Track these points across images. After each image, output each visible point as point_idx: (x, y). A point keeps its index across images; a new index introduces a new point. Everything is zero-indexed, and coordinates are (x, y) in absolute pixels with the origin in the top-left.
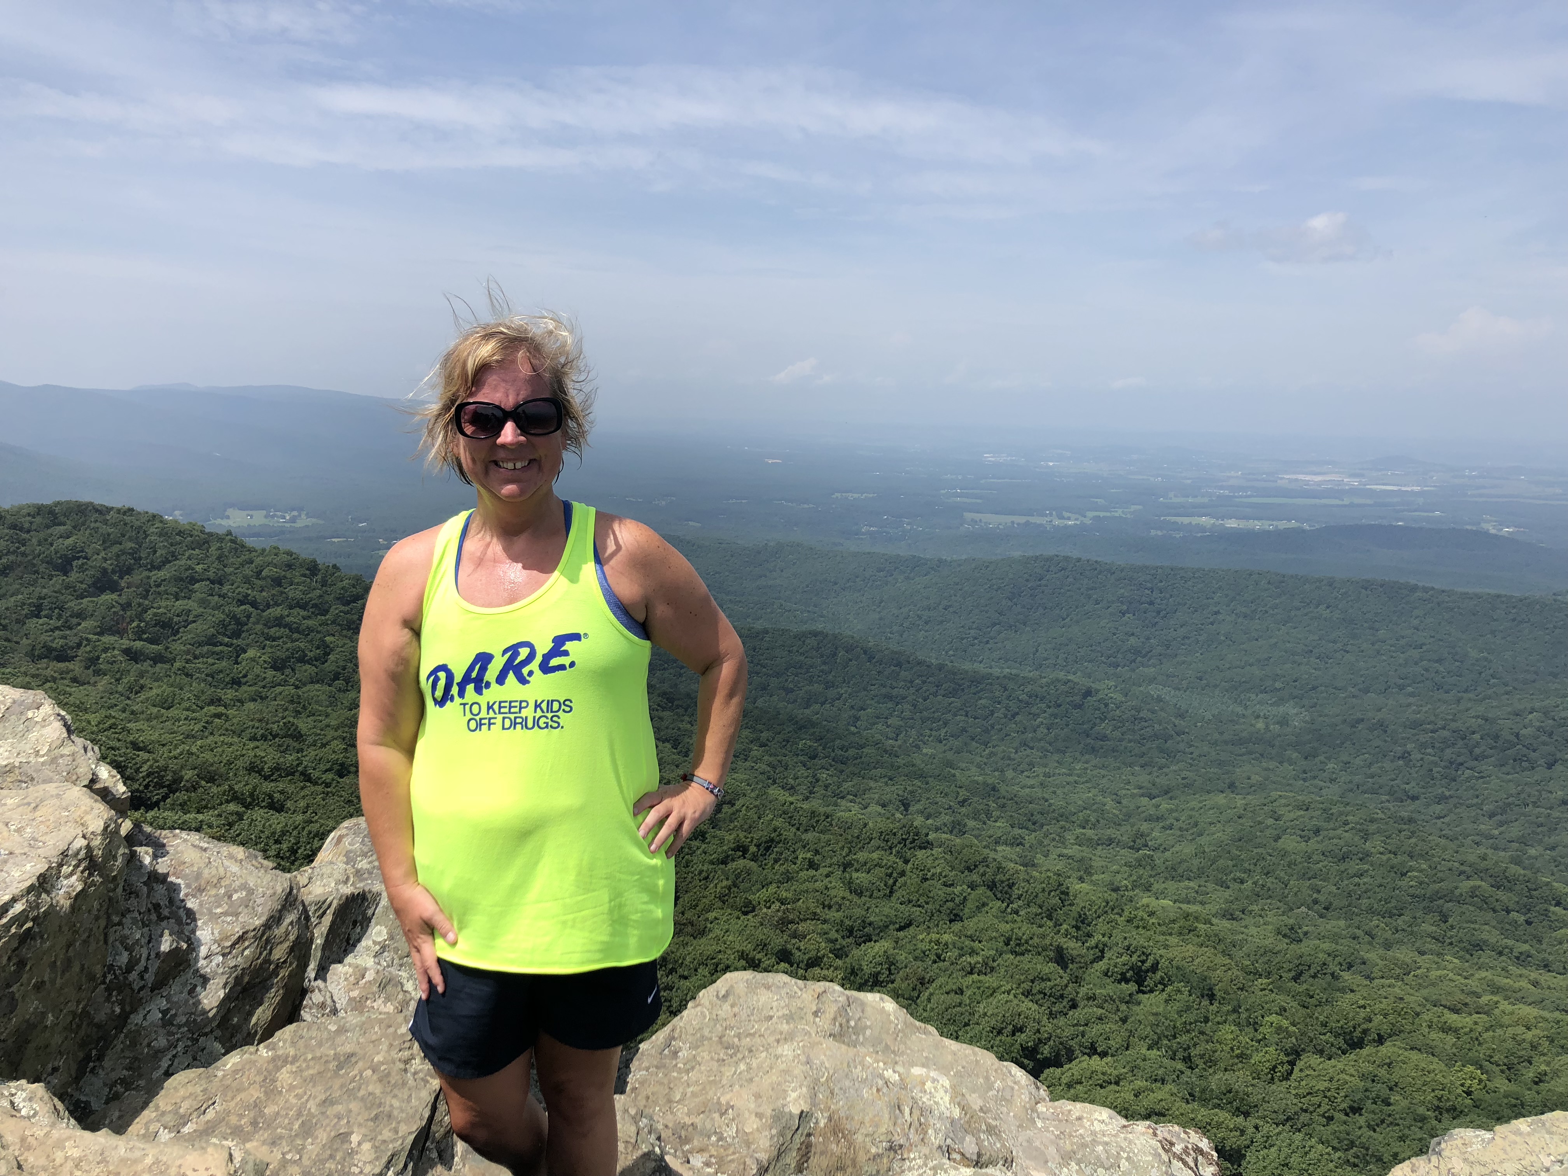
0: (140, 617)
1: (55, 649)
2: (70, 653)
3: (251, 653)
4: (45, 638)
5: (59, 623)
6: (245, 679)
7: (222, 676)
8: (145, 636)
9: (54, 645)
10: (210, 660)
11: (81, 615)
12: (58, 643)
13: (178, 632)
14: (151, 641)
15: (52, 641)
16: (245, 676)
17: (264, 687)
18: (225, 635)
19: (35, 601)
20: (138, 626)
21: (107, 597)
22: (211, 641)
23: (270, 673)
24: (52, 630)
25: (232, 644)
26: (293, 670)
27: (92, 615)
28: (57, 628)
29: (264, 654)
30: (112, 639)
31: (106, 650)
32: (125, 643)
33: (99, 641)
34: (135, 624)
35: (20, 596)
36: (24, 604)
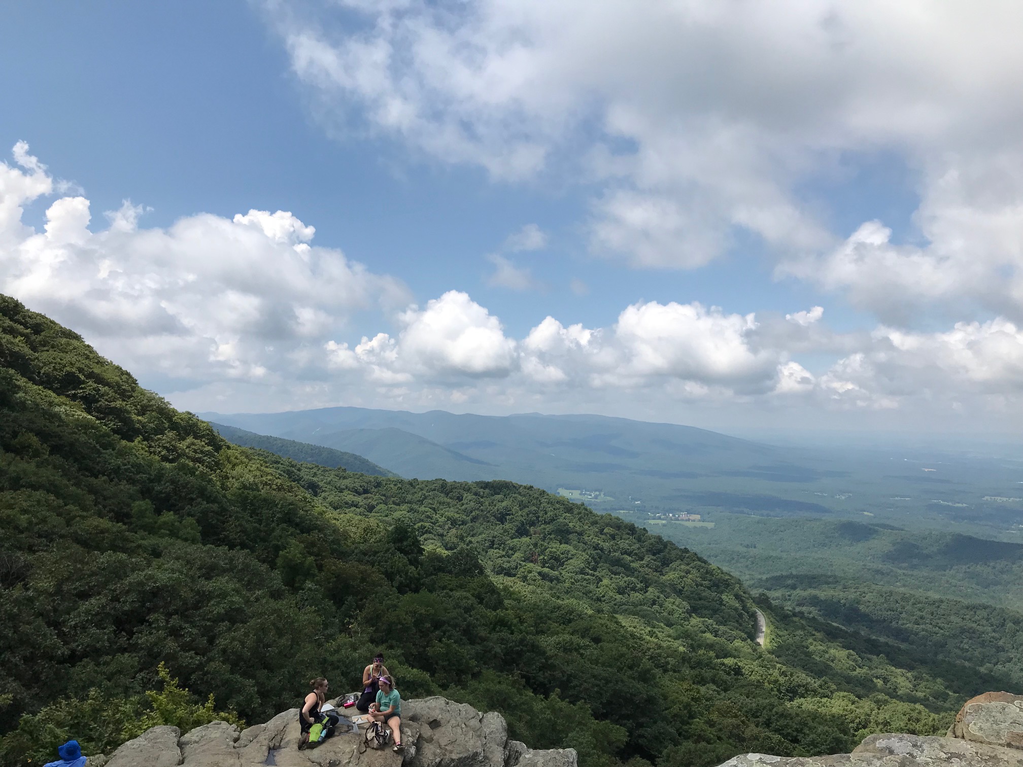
0: (542, 552)
1: (505, 569)
2: (513, 572)
3: (606, 581)
4: (499, 561)
5: (504, 553)
6: (604, 598)
7: (591, 595)
8: (548, 565)
9: (505, 566)
10: (584, 583)
11: (513, 549)
12: (506, 565)
13: (562, 564)
14: (552, 568)
15: (503, 564)
17: (615, 605)
18: (589, 569)
19: (491, 538)
20: (544, 559)
21: (525, 539)
22: (582, 572)
23: (618, 597)
24: (500, 557)
25: (594, 575)
26: (629, 595)
27: (519, 550)
28: (503, 556)
29: (612, 583)
30: (532, 564)
31: (530, 572)
32: (539, 569)
33: (526, 566)
34: (542, 557)
35: (483, 535)
36: (486, 540)
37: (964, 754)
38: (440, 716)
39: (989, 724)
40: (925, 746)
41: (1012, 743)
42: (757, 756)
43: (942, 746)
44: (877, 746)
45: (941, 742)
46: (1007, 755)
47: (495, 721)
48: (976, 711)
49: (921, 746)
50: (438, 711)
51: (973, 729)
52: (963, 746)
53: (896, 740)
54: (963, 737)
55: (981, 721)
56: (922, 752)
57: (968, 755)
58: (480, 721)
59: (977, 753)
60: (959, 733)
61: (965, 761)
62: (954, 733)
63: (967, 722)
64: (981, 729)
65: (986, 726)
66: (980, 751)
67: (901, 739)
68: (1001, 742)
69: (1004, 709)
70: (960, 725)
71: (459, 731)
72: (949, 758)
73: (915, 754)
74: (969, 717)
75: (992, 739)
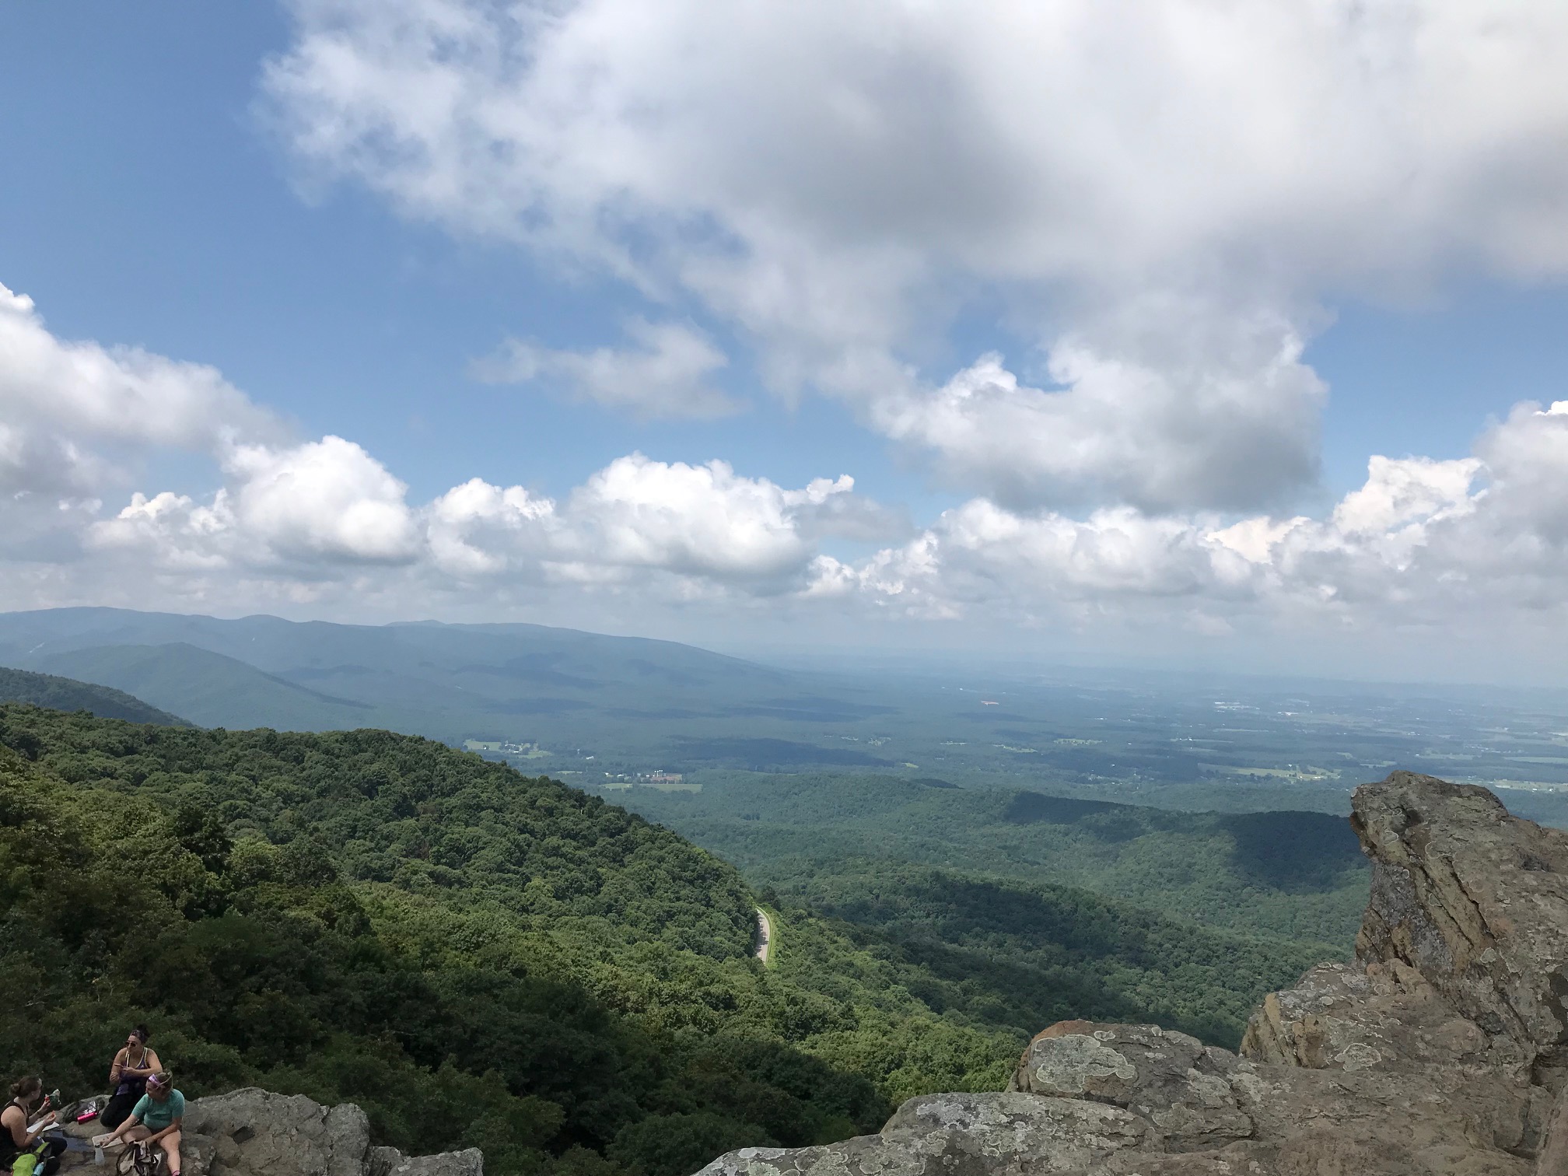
0: (437, 841)
1: (374, 870)
2: (387, 874)
3: (536, 881)
4: (364, 858)
5: (373, 845)
6: (533, 908)
7: (513, 902)
8: (444, 860)
9: (373, 866)
10: (503, 887)
11: (389, 838)
12: (375, 864)
13: (469, 858)
14: (452, 865)
15: (371, 861)
16: (532, 904)
17: (550, 916)
18: (511, 863)
19: (351, 822)
20: (438, 851)
21: (409, 822)
22: (500, 868)
23: (555, 903)
24: (366, 851)
25: (518, 873)
26: (571, 900)
27: (398, 838)
28: (371, 849)
29: (547, 883)
30: (419, 861)
31: (415, 873)
32: (431, 867)
33: (408, 863)
34: (435, 849)
35: (339, 818)
36: (342, 825)
37: (1030, 1115)
38: (253, 1121)
39: (1061, 1067)
40: (980, 1108)
41: (1093, 1092)
42: (753, 1152)
43: (1002, 1106)
44: (918, 1113)
45: (1001, 1100)
46: (1086, 1111)
47: (350, 1117)
48: (1046, 1049)
49: (975, 1108)
50: (249, 1114)
51: (1042, 1076)
52: (1031, 1103)
53: (943, 1102)
54: (1029, 1088)
55: (1052, 1063)
56: (977, 1117)
57: (1036, 1117)
58: (324, 1120)
59: (1047, 1112)
60: (1023, 1082)
61: (1032, 1124)
62: (1017, 1082)
63: (1034, 1067)
64: (1052, 1074)
65: (1059, 1070)
66: (1051, 1109)
67: (949, 1101)
68: (1075, 1091)
69: (1081, 1044)
70: (1025, 1071)
71: (287, 1142)
72: (1012, 1122)
73: (967, 1121)
74: (1037, 1059)
75: (1068, 1090)
